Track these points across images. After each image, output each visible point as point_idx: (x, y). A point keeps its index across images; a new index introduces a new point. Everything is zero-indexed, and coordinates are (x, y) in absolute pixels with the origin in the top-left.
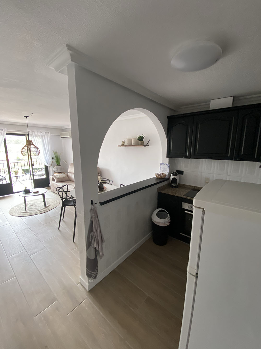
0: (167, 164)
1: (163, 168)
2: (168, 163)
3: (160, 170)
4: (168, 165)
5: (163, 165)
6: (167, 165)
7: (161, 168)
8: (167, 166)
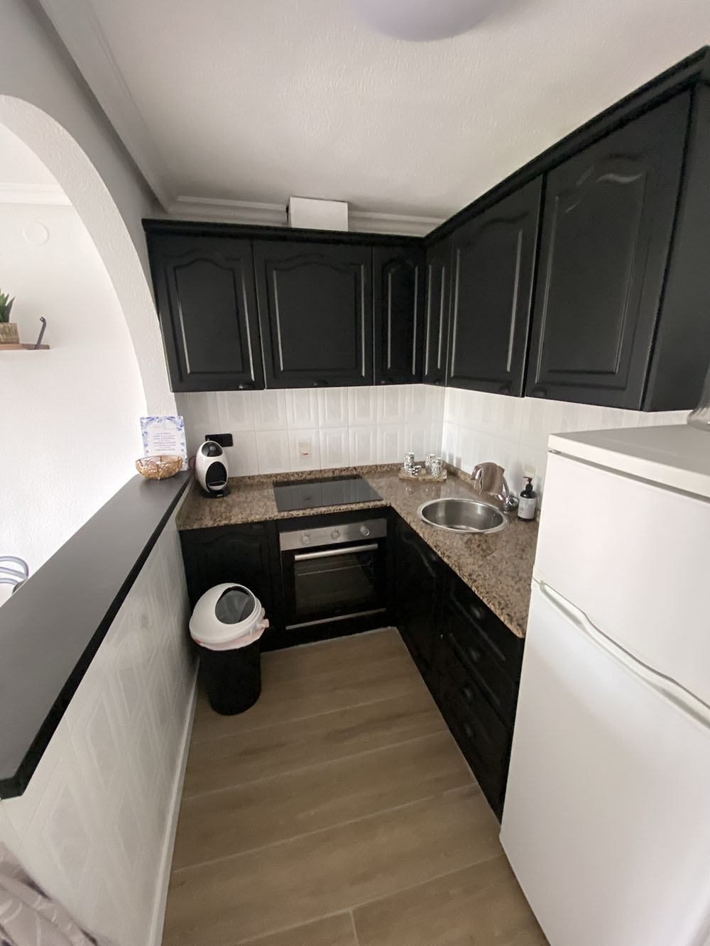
0: (171, 418)
1: (157, 436)
2: (176, 415)
3: (146, 445)
4: (177, 419)
5: (155, 423)
6: (175, 422)
7: (150, 439)
8: (175, 426)
